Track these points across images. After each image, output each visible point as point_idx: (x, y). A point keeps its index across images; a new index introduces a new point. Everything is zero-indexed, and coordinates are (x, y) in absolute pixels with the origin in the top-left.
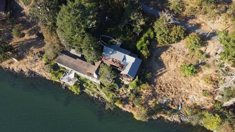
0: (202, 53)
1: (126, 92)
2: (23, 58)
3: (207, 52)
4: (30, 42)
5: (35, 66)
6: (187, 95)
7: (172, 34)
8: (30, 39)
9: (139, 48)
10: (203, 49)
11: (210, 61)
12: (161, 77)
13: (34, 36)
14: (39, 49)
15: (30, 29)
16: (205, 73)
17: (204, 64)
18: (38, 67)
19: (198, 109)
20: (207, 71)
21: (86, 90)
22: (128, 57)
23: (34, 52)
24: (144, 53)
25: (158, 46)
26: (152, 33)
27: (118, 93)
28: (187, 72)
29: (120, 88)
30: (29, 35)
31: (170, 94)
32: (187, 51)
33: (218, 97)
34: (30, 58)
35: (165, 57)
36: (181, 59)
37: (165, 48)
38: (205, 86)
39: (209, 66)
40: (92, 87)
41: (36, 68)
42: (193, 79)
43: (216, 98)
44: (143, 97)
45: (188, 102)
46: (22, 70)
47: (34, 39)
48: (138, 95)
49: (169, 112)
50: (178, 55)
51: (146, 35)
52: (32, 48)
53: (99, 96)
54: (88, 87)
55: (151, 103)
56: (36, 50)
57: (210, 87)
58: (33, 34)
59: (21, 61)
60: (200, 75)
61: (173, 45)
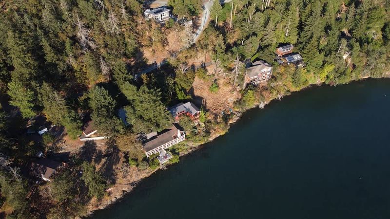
0: (209, 75)
1: (202, 129)
2: (115, 181)
3: (211, 74)
4: (106, 166)
5: (131, 176)
6: (226, 100)
7: (189, 77)
8: (103, 165)
9: (183, 98)
10: (208, 74)
11: (216, 76)
12: (207, 105)
13: (104, 160)
14: (120, 163)
15: (93, 160)
16: (221, 83)
17: (216, 80)
18: (134, 175)
19: (239, 102)
20: (221, 82)
21: (180, 153)
22: (185, 105)
23: (119, 167)
24: (188, 97)
25: (188, 91)
26: (179, 86)
27: (199, 133)
28: (214, 89)
29: (196, 129)
30: (98, 164)
31: (220, 108)
32: (202, 81)
33: (238, 88)
34: (120, 175)
35: (197, 93)
36: (205, 87)
37: (192, 90)
38: (228, 89)
39: (219, 79)
40: (182, 147)
41: (134, 177)
42: (220, 91)
43: (238, 90)
44: (213, 121)
45: (231, 105)
46: (124, 191)
47: (105, 163)
48: (209, 122)
49: (230, 117)
50: (202, 87)
51: (178, 89)
52: (114, 167)
53: (191, 148)
54: (180, 150)
55: (219, 120)
56: (119, 166)
57: (230, 88)
58: (100, 160)
59: (116, 185)
60: (221, 86)
61: (193, 85)
